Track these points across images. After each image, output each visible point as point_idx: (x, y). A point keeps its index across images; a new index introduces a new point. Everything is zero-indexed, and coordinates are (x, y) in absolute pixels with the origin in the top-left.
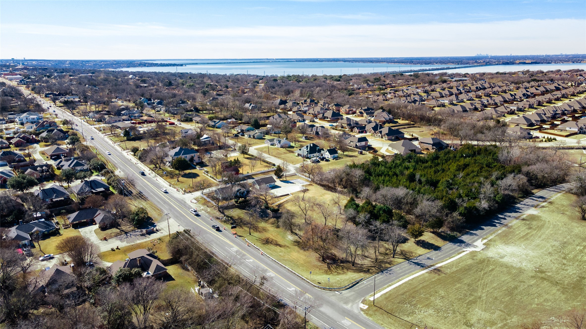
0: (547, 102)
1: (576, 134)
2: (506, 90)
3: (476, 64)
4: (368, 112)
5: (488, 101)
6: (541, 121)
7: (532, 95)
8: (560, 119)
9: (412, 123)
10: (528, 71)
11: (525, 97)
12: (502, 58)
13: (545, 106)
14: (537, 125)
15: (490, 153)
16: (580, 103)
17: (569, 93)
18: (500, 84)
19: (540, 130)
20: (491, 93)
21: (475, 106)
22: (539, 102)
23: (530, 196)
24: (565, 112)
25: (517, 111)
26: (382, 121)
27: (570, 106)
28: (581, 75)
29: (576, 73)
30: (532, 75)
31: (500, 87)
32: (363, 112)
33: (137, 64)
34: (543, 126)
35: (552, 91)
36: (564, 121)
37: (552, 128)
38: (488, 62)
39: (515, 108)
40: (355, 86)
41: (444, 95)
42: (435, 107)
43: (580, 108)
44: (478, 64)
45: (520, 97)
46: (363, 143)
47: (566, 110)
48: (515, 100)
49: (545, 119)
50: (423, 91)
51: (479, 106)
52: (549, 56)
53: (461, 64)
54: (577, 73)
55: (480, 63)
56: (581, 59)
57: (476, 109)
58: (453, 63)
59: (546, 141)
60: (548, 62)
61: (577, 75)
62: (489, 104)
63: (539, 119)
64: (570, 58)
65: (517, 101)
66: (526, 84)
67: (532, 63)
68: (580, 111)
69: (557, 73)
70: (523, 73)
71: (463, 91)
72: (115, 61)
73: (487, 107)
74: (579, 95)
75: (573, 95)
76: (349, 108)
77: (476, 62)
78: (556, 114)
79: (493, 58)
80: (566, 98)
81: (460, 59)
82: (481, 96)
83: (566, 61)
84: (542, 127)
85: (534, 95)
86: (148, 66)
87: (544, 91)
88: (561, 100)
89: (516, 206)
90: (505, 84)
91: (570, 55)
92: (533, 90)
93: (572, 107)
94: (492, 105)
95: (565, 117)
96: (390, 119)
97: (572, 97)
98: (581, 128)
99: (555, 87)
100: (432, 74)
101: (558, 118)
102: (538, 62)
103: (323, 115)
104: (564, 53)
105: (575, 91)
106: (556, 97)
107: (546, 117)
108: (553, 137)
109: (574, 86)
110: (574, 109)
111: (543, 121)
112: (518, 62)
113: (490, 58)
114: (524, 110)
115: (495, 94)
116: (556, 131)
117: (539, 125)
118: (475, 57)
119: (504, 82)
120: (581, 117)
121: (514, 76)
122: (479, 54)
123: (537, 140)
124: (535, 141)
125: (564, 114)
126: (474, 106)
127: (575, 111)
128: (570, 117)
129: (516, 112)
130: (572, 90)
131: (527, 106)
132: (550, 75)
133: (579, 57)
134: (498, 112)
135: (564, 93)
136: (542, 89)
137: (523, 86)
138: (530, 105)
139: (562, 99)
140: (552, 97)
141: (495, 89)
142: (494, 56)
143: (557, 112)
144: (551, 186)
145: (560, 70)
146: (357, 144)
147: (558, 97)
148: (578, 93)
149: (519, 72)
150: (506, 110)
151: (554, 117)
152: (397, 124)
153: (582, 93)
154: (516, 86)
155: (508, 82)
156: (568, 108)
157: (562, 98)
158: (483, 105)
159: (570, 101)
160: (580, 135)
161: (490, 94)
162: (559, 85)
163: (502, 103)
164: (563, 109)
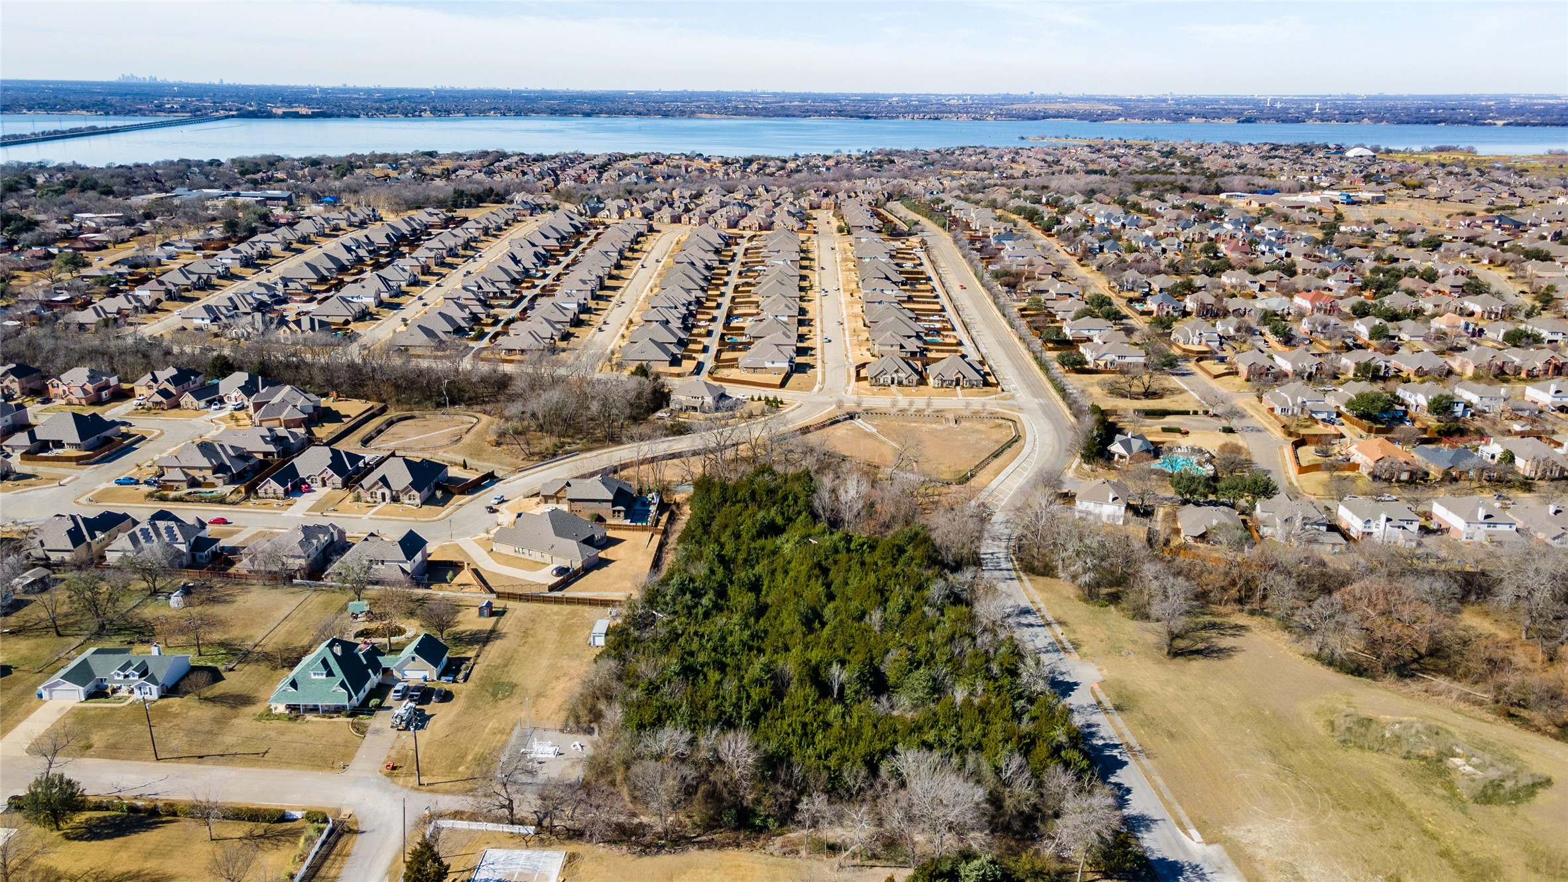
1: (788, 375)
5: (480, 287)
6: (679, 342)
8: (701, 331)
9: (375, 405)
11: (541, 263)
14: (683, 357)
19: (710, 374)
24: (691, 308)
26: (293, 420)
27: (686, 291)
32: (171, 388)
34: (698, 359)
37: (723, 364)
38: (197, 110)
39: (575, 307)
45: (535, 265)
47: (689, 304)
49: (681, 335)
53: (115, 113)
55: (175, 110)
57: (475, 318)
63: (675, 340)
68: (708, 300)
73: (493, 307)
77: (161, 109)
78: (685, 318)
84: (700, 363)
95: (703, 324)
98: (791, 360)
101: (693, 326)
103: (33, 438)
110: (696, 297)
112: (278, 110)
114: (590, 308)
115: (455, 256)
116: (744, 373)
117: (688, 358)
120: (729, 318)
125: (690, 314)
126: (467, 311)
127: (700, 302)
128: (709, 320)
130: (618, 234)
135: (620, 246)
137: (490, 223)
138: (592, 291)
146: (407, 567)
151: (686, 326)
152: (347, 422)
156: (687, 297)
158: (480, 301)
160: (795, 375)
163: (514, 287)
164: (685, 302)
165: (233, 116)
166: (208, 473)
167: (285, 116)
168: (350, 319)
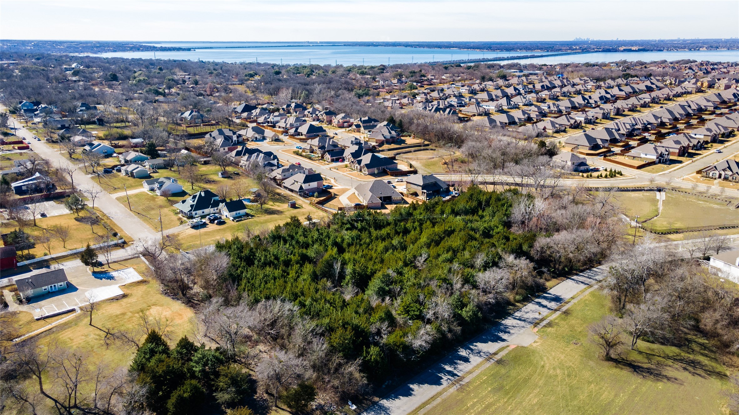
0: (630, 110)
1: (653, 163)
2: (580, 90)
3: (569, 51)
4: (368, 124)
5: (549, 108)
6: (611, 140)
7: (614, 99)
8: (638, 137)
9: (426, 143)
10: (625, 62)
11: (603, 102)
12: (605, 43)
13: (625, 116)
14: (604, 147)
15: (503, 205)
16: (670, 112)
17: (661, 96)
18: (577, 80)
19: (605, 156)
20: (559, 94)
21: (529, 114)
22: (618, 109)
23: (538, 297)
24: (649, 126)
25: (586, 123)
26: (379, 140)
27: (656, 117)
28: (690, 68)
29: (684, 66)
30: (628, 68)
31: (574, 85)
32: (361, 124)
33: (128, 47)
34: (612, 149)
35: (642, 92)
36: (644, 141)
37: (622, 153)
38: (585, 49)
39: (582, 119)
40: (381, 82)
41: (494, 97)
42: (474, 115)
43: (669, 119)
44: (573, 51)
45: (596, 102)
46: (314, 185)
47: (649, 124)
48: (588, 105)
49: (618, 137)
50: (469, 91)
51: (533, 115)
52: (662, 41)
53: (551, 51)
54: (687, 65)
55: (576, 49)
56: (700, 45)
57: (529, 120)
58: (541, 49)
59: (606, 177)
60: (658, 49)
61: (686, 67)
62: (551, 112)
63: (609, 138)
64: (688, 43)
65: (591, 107)
66: (610, 81)
67: (639, 50)
68: (670, 124)
69: (660, 66)
70: (617, 64)
71: (522, 91)
72: (98, 42)
73: (546, 117)
74: (675, 99)
75: (668, 99)
76: (343, 118)
77: (571, 49)
78: (634, 130)
79: (593, 43)
80: (657, 103)
81: (551, 44)
82: (545, 99)
83: (682, 48)
84: (610, 151)
85: (616, 99)
86: (142, 51)
87: (630, 93)
88: (649, 107)
89: (503, 322)
90: (582, 82)
91: (688, 40)
92: (615, 91)
93: (658, 118)
94: (554, 113)
95: (646, 134)
96: (392, 137)
97: (665, 102)
98: (661, 155)
99: (646, 86)
100: (499, 65)
101: (637, 135)
102: (647, 48)
103: (296, 131)
104: (682, 38)
105: (670, 93)
106: (642, 102)
107: (619, 134)
108: (618, 168)
109: (675, 84)
110: (661, 122)
111: (614, 141)
112: (621, 49)
113: (591, 44)
114: (594, 122)
115: (565, 96)
116: (627, 158)
117: (606, 148)
118: (573, 41)
119: (583, 79)
120: (669, 134)
121: (604, 68)
122: (578, 38)
123: (595, 174)
124: (591, 176)
125: (645, 129)
126: (526, 116)
127: (663, 125)
128: (653, 134)
129: (583, 125)
130: (666, 91)
131: (600, 116)
132: (651, 68)
133: (699, 43)
134: (557, 126)
135: (655, 96)
136: (628, 89)
137: (605, 84)
138: (604, 114)
139: (651, 105)
140: (636, 102)
141: (565, 89)
142: (596, 41)
143: (636, 127)
144: (582, 271)
145: (666, 61)
146: (304, 186)
147: (645, 102)
148: (674, 96)
149: (612, 63)
150: (569, 121)
151: (630, 135)
152: (403, 145)
153: (680, 96)
154: (595, 84)
155: (588, 79)
156: (653, 121)
157: (652, 103)
158: (540, 113)
159: (662, 107)
160: (660, 165)
161: (558, 96)
162: (652, 84)
163: (569, 110)
164: (646, 122)
165: (599, 51)
166: (317, 148)
167: (625, 51)
168: (476, 114)
